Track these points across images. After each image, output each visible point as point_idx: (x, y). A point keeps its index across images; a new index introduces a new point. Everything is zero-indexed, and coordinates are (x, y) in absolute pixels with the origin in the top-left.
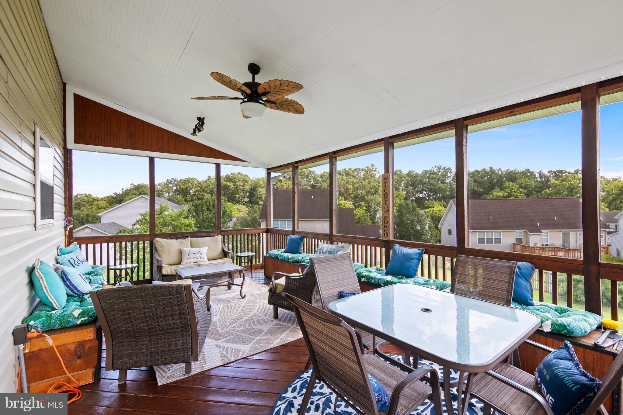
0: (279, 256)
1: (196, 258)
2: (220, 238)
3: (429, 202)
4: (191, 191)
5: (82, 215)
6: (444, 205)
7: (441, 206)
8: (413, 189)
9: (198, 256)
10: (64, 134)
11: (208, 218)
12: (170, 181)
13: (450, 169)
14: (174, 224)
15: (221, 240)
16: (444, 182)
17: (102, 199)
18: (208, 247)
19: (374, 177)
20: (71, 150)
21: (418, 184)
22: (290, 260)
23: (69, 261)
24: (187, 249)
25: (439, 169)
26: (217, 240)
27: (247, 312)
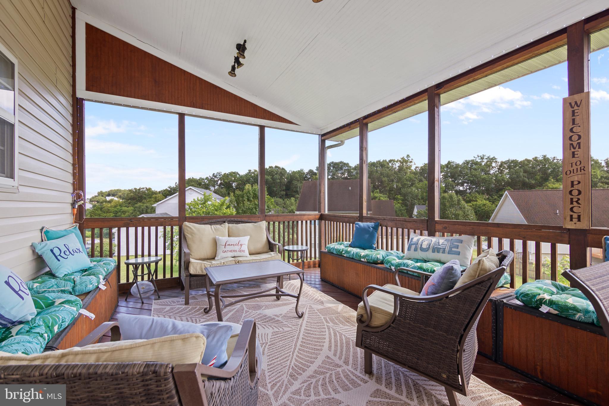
0: (343, 252)
1: (234, 251)
2: (264, 224)
3: (471, 196)
4: (233, 185)
5: (143, 207)
6: (488, 198)
7: (485, 199)
8: (453, 181)
9: (237, 248)
10: (72, 77)
11: (249, 209)
12: (215, 175)
13: (495, 159)
14: (217, 214)
15: (265, 228)
16: (487, 173)
17: (160, 192)
18: (249, 237)
19: (410, 169)
20: (82, 100)
21: (459, 176)
22: (362, 260)
23: (52, 251)
24: (223, 239)
25: (482, 158)
26: (260, 227)
27: (313, 351)
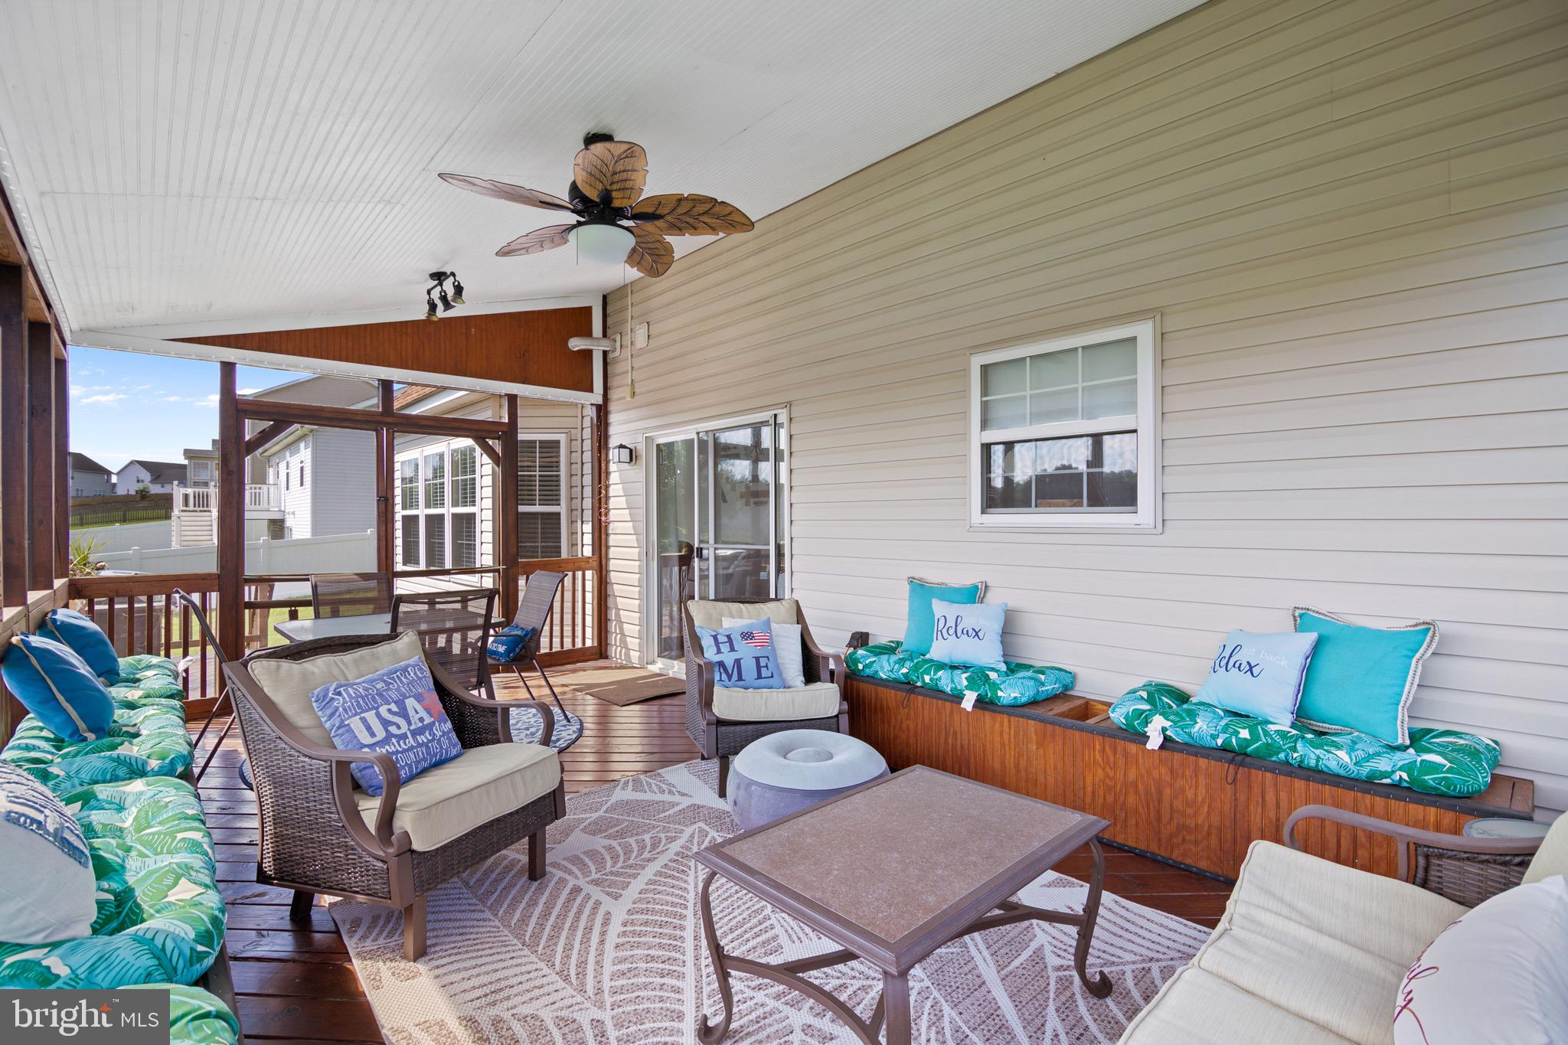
27: (650, 906)
